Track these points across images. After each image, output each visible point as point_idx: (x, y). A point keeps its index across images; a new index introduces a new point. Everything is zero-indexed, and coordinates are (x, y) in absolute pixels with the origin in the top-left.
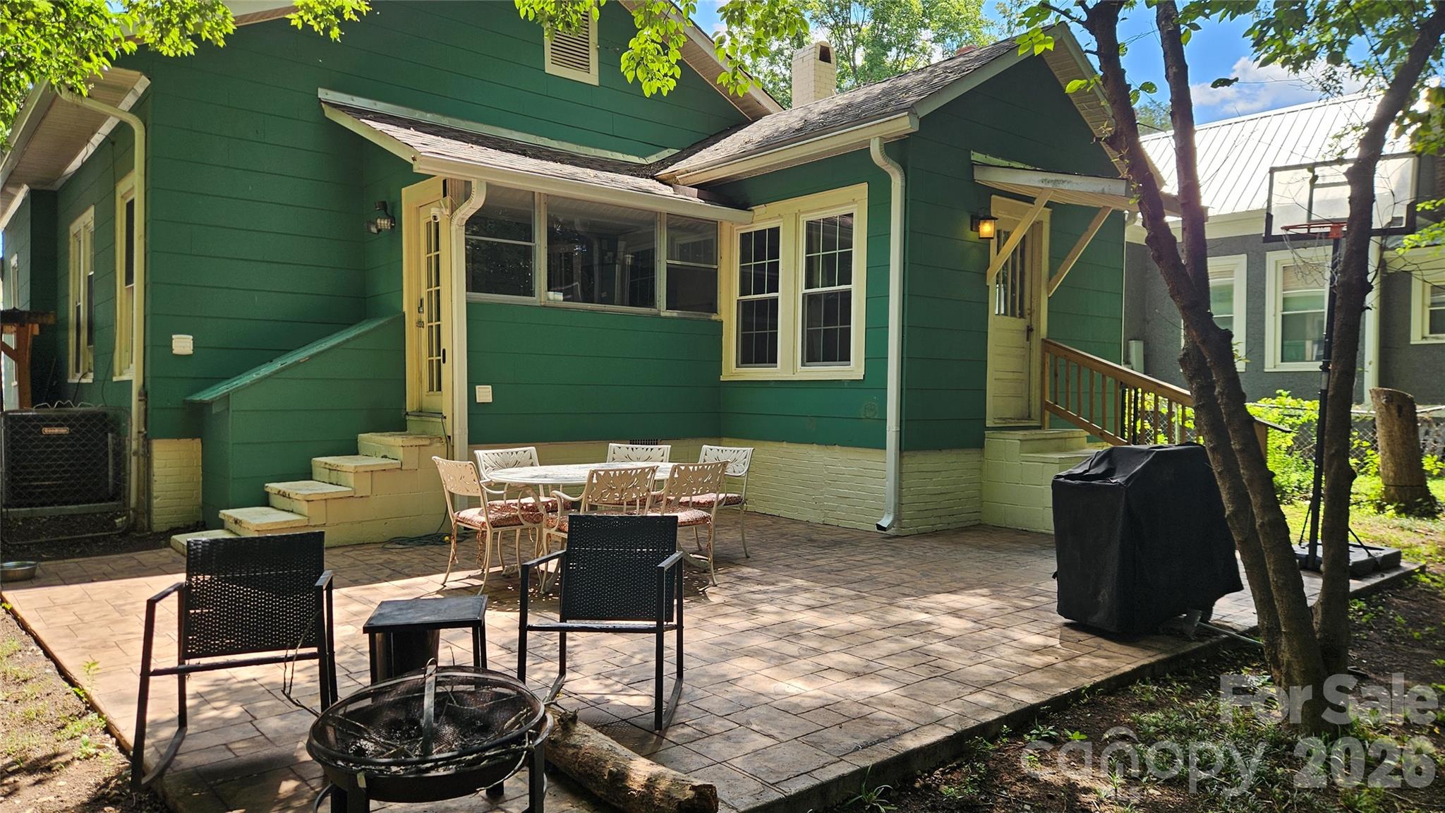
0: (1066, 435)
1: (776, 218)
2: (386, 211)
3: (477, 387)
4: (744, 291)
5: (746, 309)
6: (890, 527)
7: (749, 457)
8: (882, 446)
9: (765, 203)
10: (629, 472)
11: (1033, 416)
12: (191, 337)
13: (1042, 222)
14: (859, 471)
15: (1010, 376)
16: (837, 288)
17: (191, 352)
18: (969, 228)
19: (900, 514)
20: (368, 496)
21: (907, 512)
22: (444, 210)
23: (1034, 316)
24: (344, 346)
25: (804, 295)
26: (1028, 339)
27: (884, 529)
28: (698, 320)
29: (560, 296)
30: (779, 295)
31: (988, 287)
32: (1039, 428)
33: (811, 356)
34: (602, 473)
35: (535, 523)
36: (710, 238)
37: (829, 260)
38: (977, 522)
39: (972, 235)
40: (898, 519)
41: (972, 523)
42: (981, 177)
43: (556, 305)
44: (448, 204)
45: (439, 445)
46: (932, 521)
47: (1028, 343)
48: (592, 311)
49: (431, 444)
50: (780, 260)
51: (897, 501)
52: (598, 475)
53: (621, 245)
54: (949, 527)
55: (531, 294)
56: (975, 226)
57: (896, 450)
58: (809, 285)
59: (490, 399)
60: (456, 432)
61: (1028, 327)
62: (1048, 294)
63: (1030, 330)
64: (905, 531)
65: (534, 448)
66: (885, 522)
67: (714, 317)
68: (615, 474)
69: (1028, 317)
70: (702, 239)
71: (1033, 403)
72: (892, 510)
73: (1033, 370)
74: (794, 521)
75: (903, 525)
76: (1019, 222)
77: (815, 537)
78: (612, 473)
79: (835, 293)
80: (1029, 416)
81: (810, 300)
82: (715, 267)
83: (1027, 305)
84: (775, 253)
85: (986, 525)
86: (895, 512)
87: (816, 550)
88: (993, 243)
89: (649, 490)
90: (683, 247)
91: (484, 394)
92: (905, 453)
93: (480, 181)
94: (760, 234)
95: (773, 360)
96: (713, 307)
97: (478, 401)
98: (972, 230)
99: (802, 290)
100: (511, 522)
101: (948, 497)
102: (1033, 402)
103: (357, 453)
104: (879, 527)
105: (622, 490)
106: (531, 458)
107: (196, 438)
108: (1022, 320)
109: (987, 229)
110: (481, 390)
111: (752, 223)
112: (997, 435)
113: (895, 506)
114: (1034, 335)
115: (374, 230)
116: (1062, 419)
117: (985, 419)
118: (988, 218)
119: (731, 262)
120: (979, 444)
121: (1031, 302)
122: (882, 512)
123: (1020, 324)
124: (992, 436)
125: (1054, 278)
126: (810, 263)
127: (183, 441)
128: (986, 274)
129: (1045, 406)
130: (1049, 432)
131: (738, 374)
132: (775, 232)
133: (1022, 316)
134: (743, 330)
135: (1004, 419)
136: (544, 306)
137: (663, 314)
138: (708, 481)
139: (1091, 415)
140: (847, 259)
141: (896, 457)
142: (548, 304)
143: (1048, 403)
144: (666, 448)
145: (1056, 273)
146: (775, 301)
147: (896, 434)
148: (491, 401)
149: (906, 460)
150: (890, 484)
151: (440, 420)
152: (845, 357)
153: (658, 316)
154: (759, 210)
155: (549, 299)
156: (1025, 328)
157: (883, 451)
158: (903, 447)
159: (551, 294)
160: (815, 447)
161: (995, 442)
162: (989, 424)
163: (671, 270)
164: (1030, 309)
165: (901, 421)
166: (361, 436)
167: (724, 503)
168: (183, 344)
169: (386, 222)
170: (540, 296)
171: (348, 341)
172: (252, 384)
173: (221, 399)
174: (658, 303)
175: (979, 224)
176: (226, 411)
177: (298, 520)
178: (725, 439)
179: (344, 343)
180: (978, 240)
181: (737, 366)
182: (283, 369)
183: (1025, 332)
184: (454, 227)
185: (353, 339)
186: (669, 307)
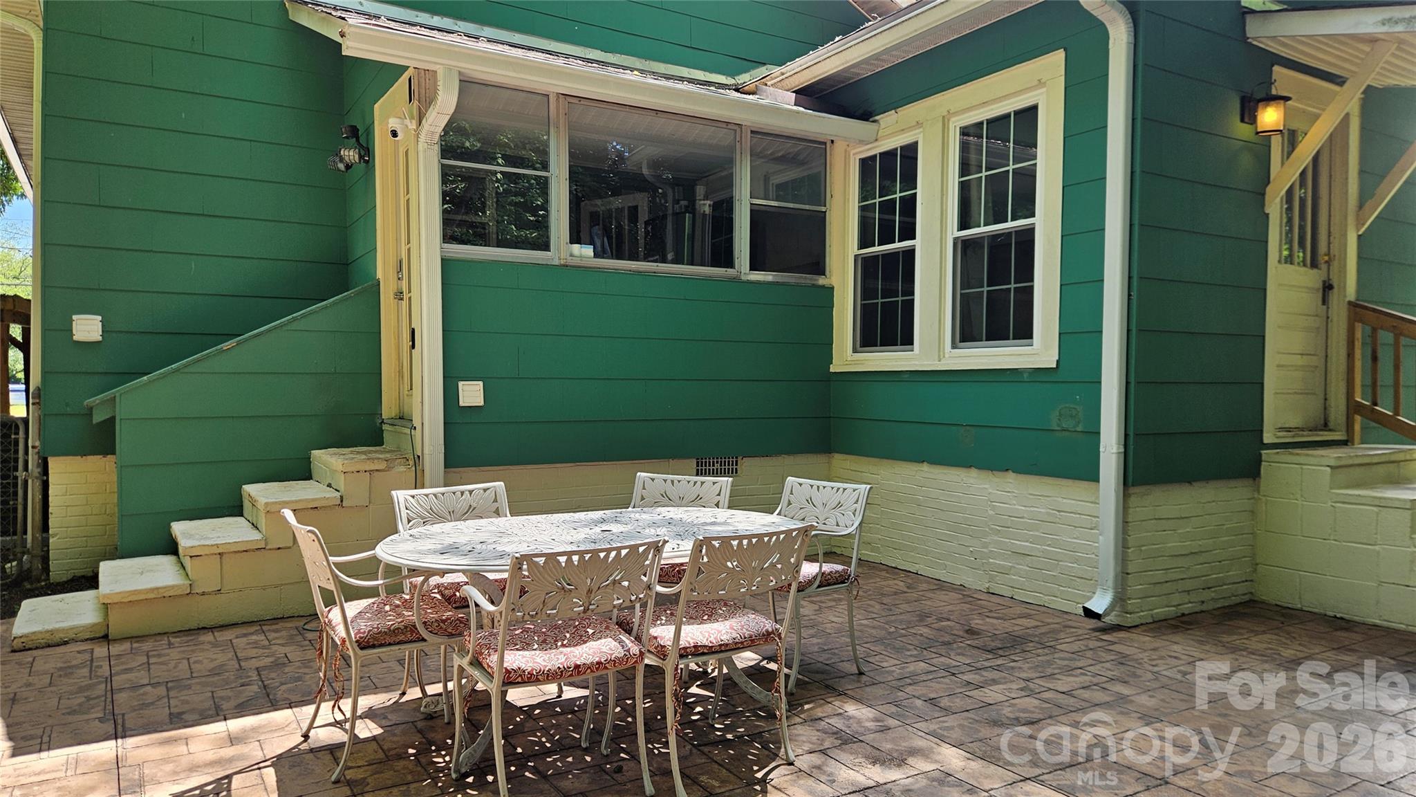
1: (911, 128)
2: (358, 140)
3: (461, 384)
4: (864, 242)
5: (867, 267)
6: (1107, 613)
7: (862, 501)
8: (1092, 475)
9: (895, 108)
10: (602, 555)
11: (1331, 425)
12: (100, 318)
13: (1349, 114)
14: (1048, 514)
15: (1298, 360)
16: (1010, 224)
17: (100, 338)
18: (1238, 118)
19: (1124, 589)
20: (289, 548)
21: (1135, 587)
22: (407, 122)
23: (1335, 265)
24: (289, 328)
25: (956, 240)
26: (1325, 301)
27: (1096, 616)
28: (797, 285)
29: (588, 251)
30: (917, 243)
31: (1267, 215)
32: (1347, 443)
33: (966, 333)
35: (451, 635)
36: (815, 171)
37: (997, 183)
38: (1246, 598)
39: (1243, 131)
40: (1120, 599)
41: (1238, 600)
42: (1257, 32)
43: (583, 263)
44: (415, 112)
45: (402, 469)
46: (1176, 599)
47: (1325, 307)
48: (638, 273)
49: (388, 469)
50: (919, 191)
51: (1119, 569)
52: (533, 566)
53: (700, 190)
54: (1204, 607)
55: (546, 247)
56: (1248, 113)
57: (1118, 484)
58: (964, 224)
59: (480, 401)
60: (426, 451)
61: (1324, 282)
62: (1359, 231)
63: (1327, 287)
64: (1130, 620)
65: (502, 483)
66: (1099, 603)
67: (822, 281)
69: (1324, 267)
70: (805, 174)
71: (1333, 404)
72: (1110, 583)
73: (1333, 352)
74: (940, 585)
75: (1130, 608)
76: (1317, 117)
77: (977, 623)
78: (563, 559)
79: (1007, 235)
80: (1326, 425)
81: (966, 248)
82: (823, 209)
83: (1322, 247)
84: (910, 179)
85: (1263, 602)
86: (1115, 588)
87: (983, 660)
88: (1276, 143)
89: (649, 587)
90: (779, 187)
91: (471, 394)
92: (1132, 490)
94: (889, 156)
95: (908, 340)
96: (819, 267)
97: (461, 404)
98: (1242, 120)
99: (953, 231)
100: (402, 638)
101: (1201, 559)
102: (1332, 402)
103: (309, 477)
104: (1089, 613)
105: (590, 591)
106: (495, 501)
107: (108, 454)
108: (1315, 271)
109: (1270, 117)
110: (465, 388)
111: (876, 140)
112: (1284, 456)
113: (1116, 576)
114: (1334, 296)
115: (341, 166)
116: (1387, 429)
117: (1261, 432)
118: (1271, 99)
119: (845, 200)
120: (1251, 470)
121: (1329, 243)
122: (1093, 585)
123: (1312, 278)
124: (1277, 458)
125: (1368, 206)
126: (965, 189)
127: (90, 458)
128: (1263, 194)
129: (1354, 408)
131: (856, 362)
132: (910, 153)
133: (1314, 265)
134: (864, 297)
135: (1288, 430)
136: (564, 266)
137: (744, 278)
138: (773, 565)
140: (1027, 180)
141: (1117, 497)
142: (571, 261)
143: (1359, 404)
144: (725, 482)
145: (1372, 196)
146: (910, 254)
147: (1119, 458)
148: (482, 403)
149: (1133, 501)
150: (1106, 540)
151: (408, 431)
152: (1024, 332)
153: (736, 280)
154: (887, 120)
155: (572, 255)
156: (1320, 285)
157: (1093, 484)
158: (1130, 480)
159: (576, 248)
160: (974, 472)
161: (1276, 466)
162: (1268, 438)
163: (758, 218)
164: (1328, 254)
165: (1126, 435)
166: (315, 453)
167: (817, 583)
168: (87, 328)
169: (351, 153)
170: (559, 250)
171: (295, 319)
172: (150, 382)
173: (103, 402)
174: (737, 262)
175: (1256, 110)
176: (112, 420)
177: (173, 587)
178: (837, 456)
179: (289, 322)
180: (1252, 137)
181: (855, 351)
182: (198, 360)
183: (1321, 291)
184: (422, 146)
185: (303, 316)
186: (753, 267)
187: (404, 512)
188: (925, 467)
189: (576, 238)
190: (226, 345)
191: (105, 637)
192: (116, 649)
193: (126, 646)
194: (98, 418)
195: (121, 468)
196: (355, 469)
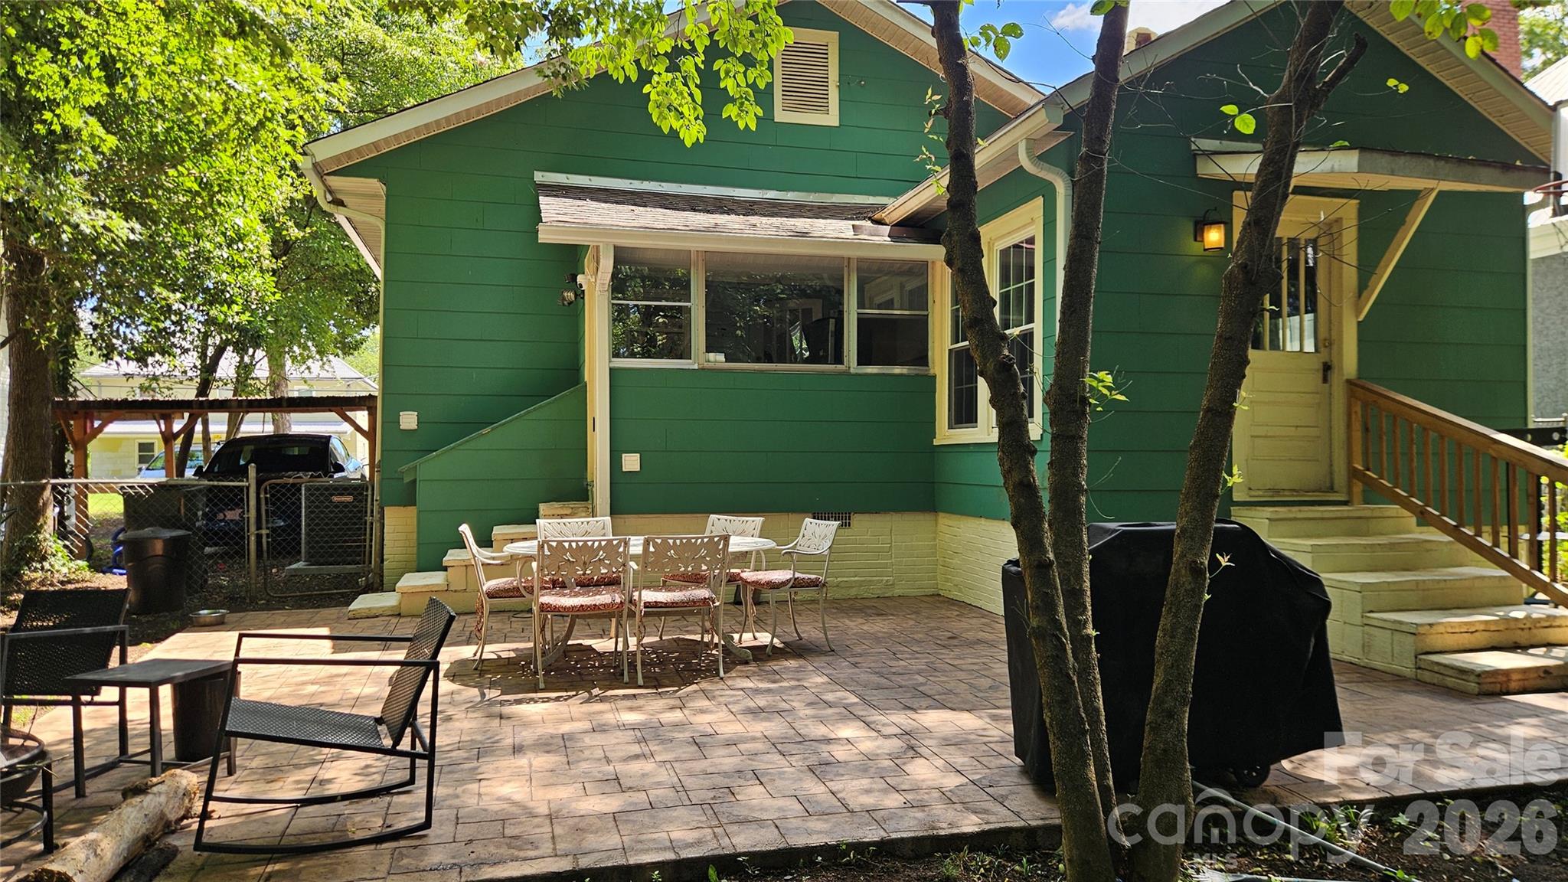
0: (1377, 514)
2: (576, 283)
3: (623, 455)
10: (590, 543)
11: (1336, 487)
12: (414, 414)
13: (1341, 218)
15: (1292, 431)
16: (1023, 328)
17: (415, 427)
18: (1192, 239)
22: (589, 277)
23: (1335, 347)
26: (1325, 380)
28: (901, 375)
29: (721, 357)
32: (1345, 503)
34: (554, 544)
36: (922, 282)
37: (1019, 295)
39: (1195, 248)
42: (1207, 169)
43: (717, 366)
44: (594, 270)
47: (1325, 385)
48: (761, 372)
49: (574, 514)
55: (687, 357)
56: (1198, 234)
59: (637, 468)
60: (598, 502)
61: (1325, 364)
62: (1357, 316)
63: (1325, 367)
67: (927, 371)
68: (570, 545)
69: (1324, 350)
73: (1335, 423)
78: (566, 544)
80: (1332, 487)
82: (926, 313)
83: (1322, 334)
91: (631, 462)
93: (607, 244)
96: (923, 360)
97: (623, 470)
98: (1196, 240)
102: (1336, 468)
105: (585, 564)
106: (604, 529)
107: (413, 505)
108: (1314, 355)
109: (1215, 236)
110: (626, 458)
112: (1244, 512)
114: (1334, 375)
115: (566, 303)
116: (1374, 493)
118: (1213, 223)
119: (942, 304)
121: (1330, 330)
123: (1309, 361)
124: (1238, 513)
125: (1365, 294)
126: (1005, 299)
127: (404, 508)
129: (1353, 474)
130: (1357, 509)
131: (951, 437)
133: (1317, 349)
134: (954, 384)
135: (1276, 491)
136: (703, 369)
137: (852, 371)
138: (702, 557)
139: (1411, 485)
140: (1031, 292)
142: (707, 366)
143: (1356, 469)
144: (759, 520)
145: (1366, 287)
148: (639, 469)
152: (1032, 413)
153: (847, 374)
155: (708, 361)
156: (1318, 366)
159: (712, 356)
160: (1006, 524)
162: (1239, 497)
163: (862, 321)
164: (1328, 339)
166: (542, 505)
167: (790, 584)
168: (409, 420)
170: (698, 358)
171: (529, 412)
172: (437, 456)
173: (409, 469)
174: (845, 359)
175: (1203, 232)
176: (414, 481)
177: (437, 585)
178: (941, 515)
179: (525, 414)
180: (1201, 252)
181: (950, 427)
182: (467, 441)
183: (1321, 372)
184: (597, 293)
185: (535, 410)
186: (861, 362)
187: (543, 532)
188: (983, 521)
189: (709, 349)
190: (484, 431)
191: (399, 615)
192: (402, 620)
193: (409, 619)
194: (407, 480)
195: (419, 512)
196: (551, 513)
